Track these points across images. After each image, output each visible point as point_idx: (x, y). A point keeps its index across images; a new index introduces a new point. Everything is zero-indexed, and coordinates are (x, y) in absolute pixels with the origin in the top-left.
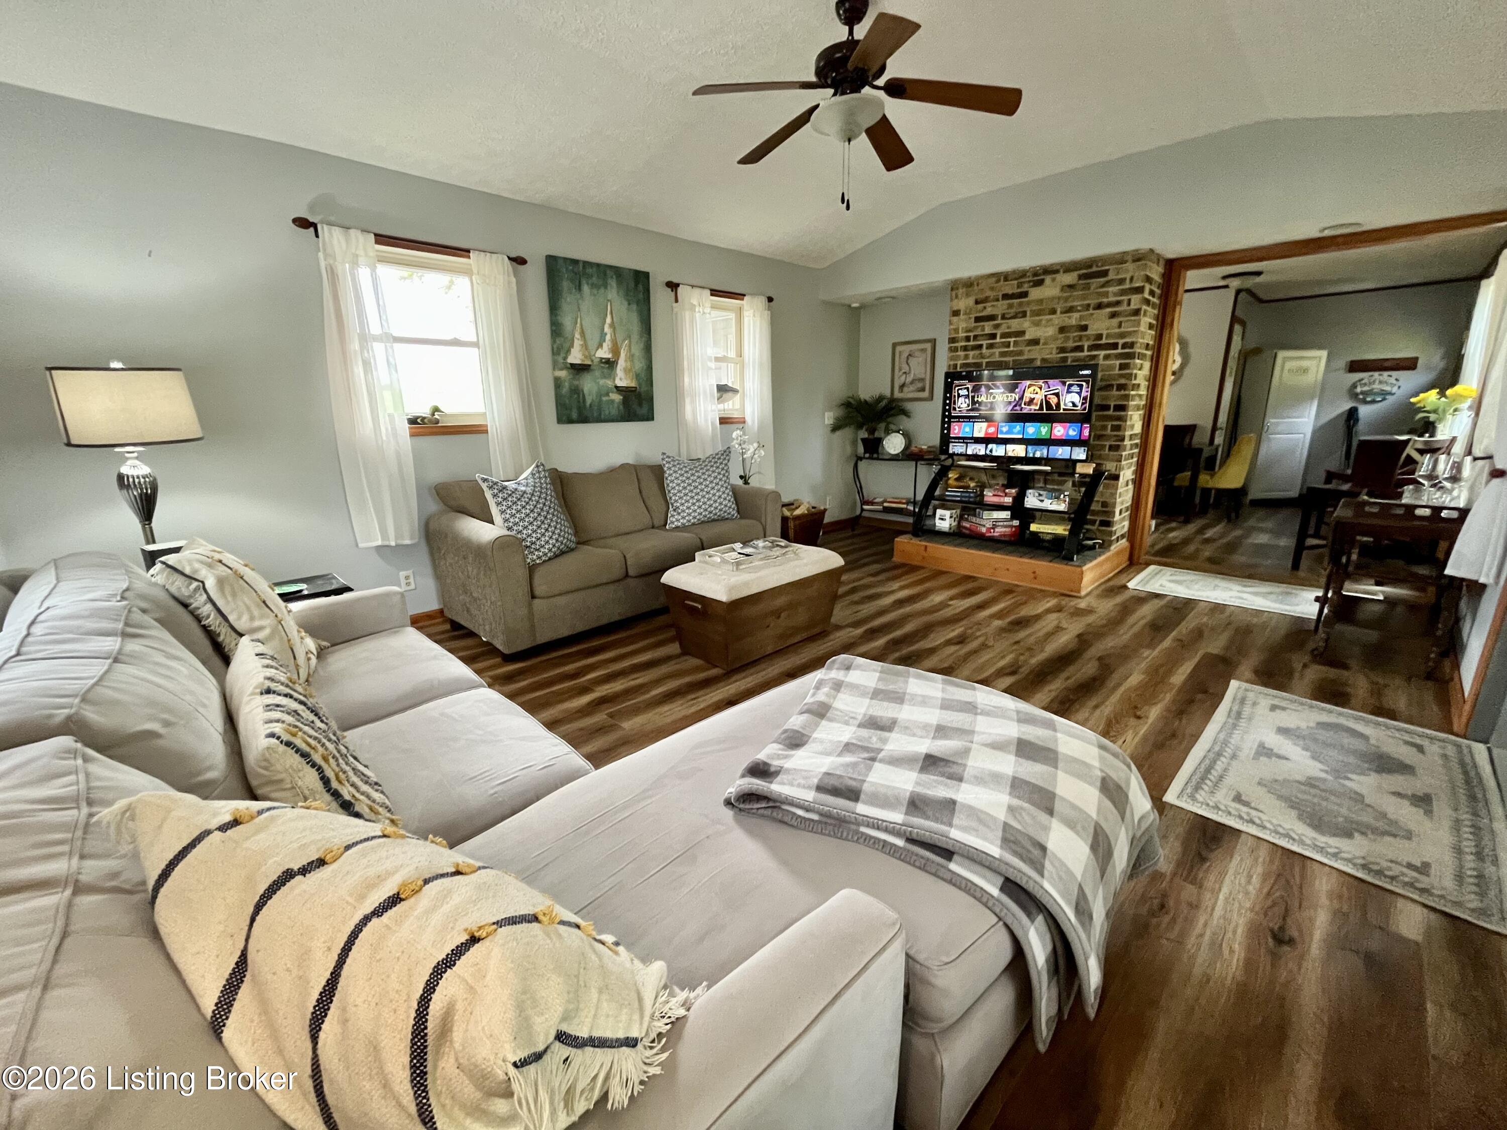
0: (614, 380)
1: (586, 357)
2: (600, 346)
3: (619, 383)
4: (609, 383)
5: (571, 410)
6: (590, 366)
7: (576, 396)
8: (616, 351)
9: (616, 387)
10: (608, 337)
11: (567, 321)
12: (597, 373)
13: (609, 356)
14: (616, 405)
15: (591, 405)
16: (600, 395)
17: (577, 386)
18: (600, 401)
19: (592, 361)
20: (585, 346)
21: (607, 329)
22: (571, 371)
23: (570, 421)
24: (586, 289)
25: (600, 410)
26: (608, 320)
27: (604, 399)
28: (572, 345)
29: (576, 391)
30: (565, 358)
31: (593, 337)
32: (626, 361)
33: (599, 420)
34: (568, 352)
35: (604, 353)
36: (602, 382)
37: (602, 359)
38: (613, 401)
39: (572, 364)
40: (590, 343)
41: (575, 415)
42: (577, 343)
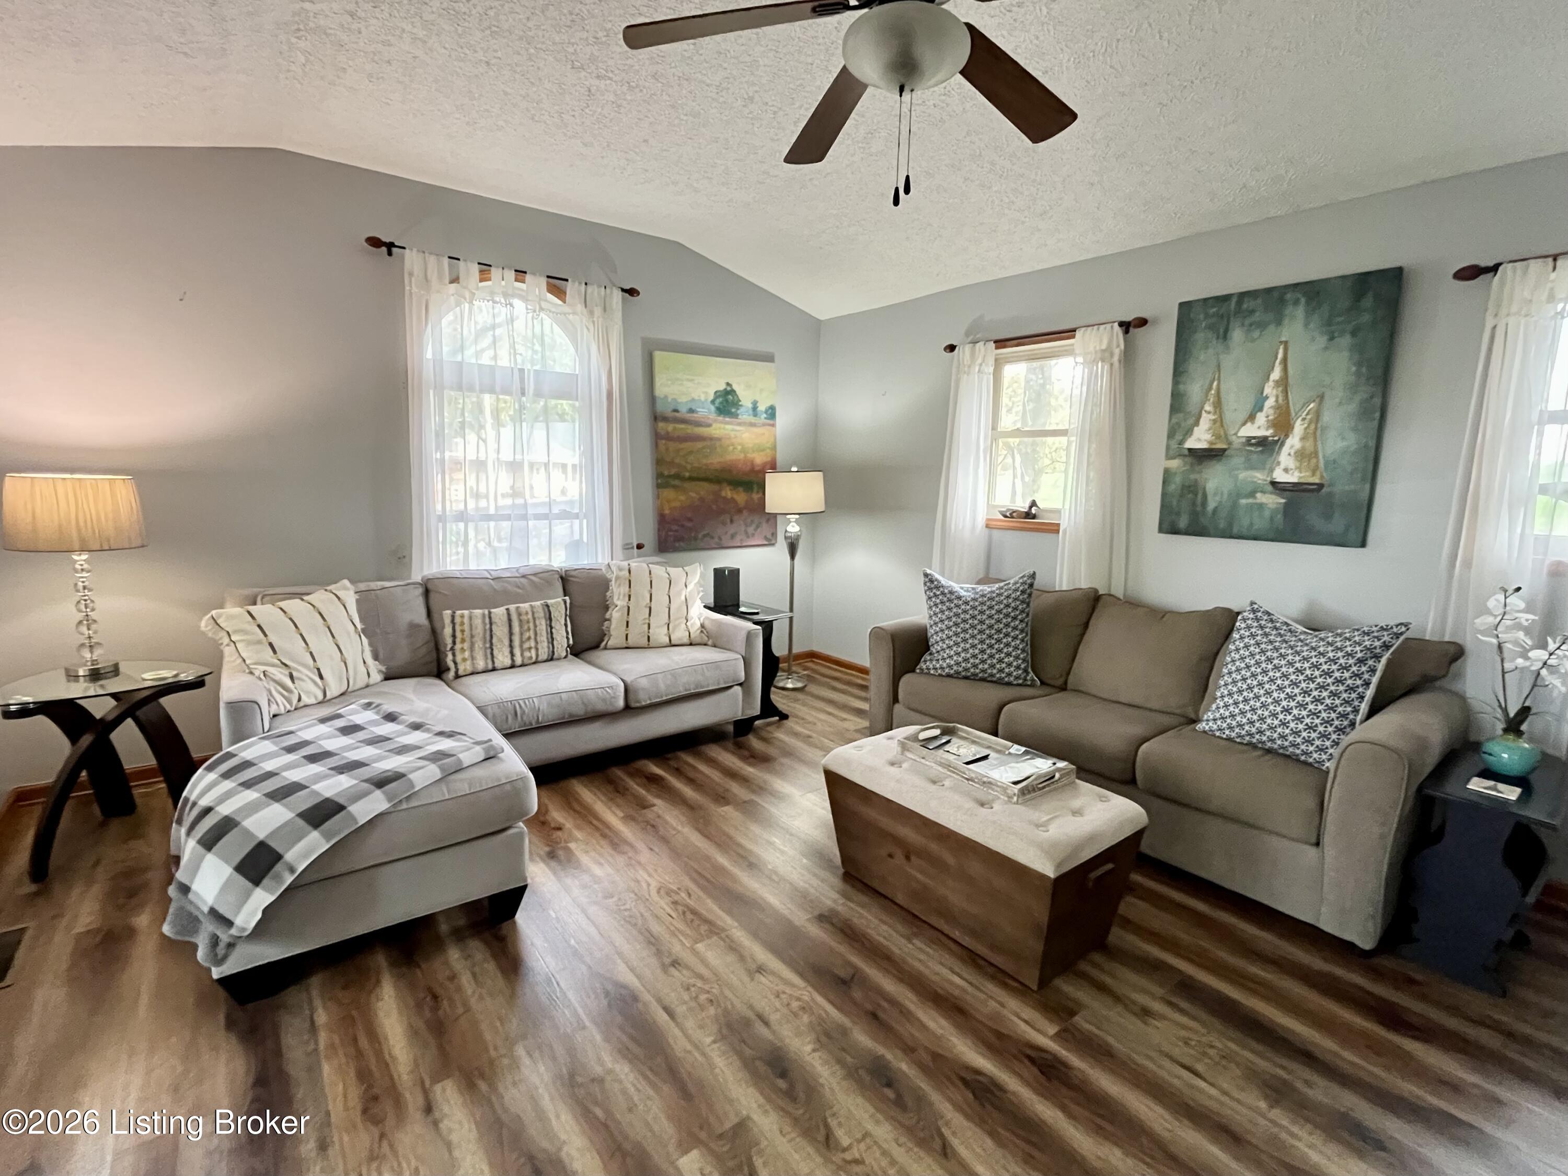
0: (1272, 470)
1: (1218, 437)
2: (1251, 418)
3: (1280, 476)
4: (1260, 477)
5: (1178, 514)
6: (1224, 450)
7: (1190, 496)
8: (1283, 424)
9: (1274, 484)
10: (1270, 403)
11: (1194, 389)
12: (1237, 461)
13: (1269, 433)
14: (1267, 514)
15: (1215, 511)
16: (1237, 495)
17: (1196, 481)
18: (1235, 506)
19: (1230, 443)
20: (1219, 421)
21: (1269, 389)
22: (1189, 460)
23: (1174, 531)
24: (1237, 335)
25: (1231, 518)
26: (1276, 374)
27: (1243, 501)
28: (1197, 423)
29: (1192, 490)
30: (1181, 442)
31: (1236, 406)
32: (1303, 439)
33: (1228, 534)
34: (1189, 432)
35: (1259, 428)
36: (1243, 475)
37: (1249, 439)
38: (1261, 506)
39: (1190, 450)
40: (1229, 416)
41: (1183, 523)
42: (1206, 421)
